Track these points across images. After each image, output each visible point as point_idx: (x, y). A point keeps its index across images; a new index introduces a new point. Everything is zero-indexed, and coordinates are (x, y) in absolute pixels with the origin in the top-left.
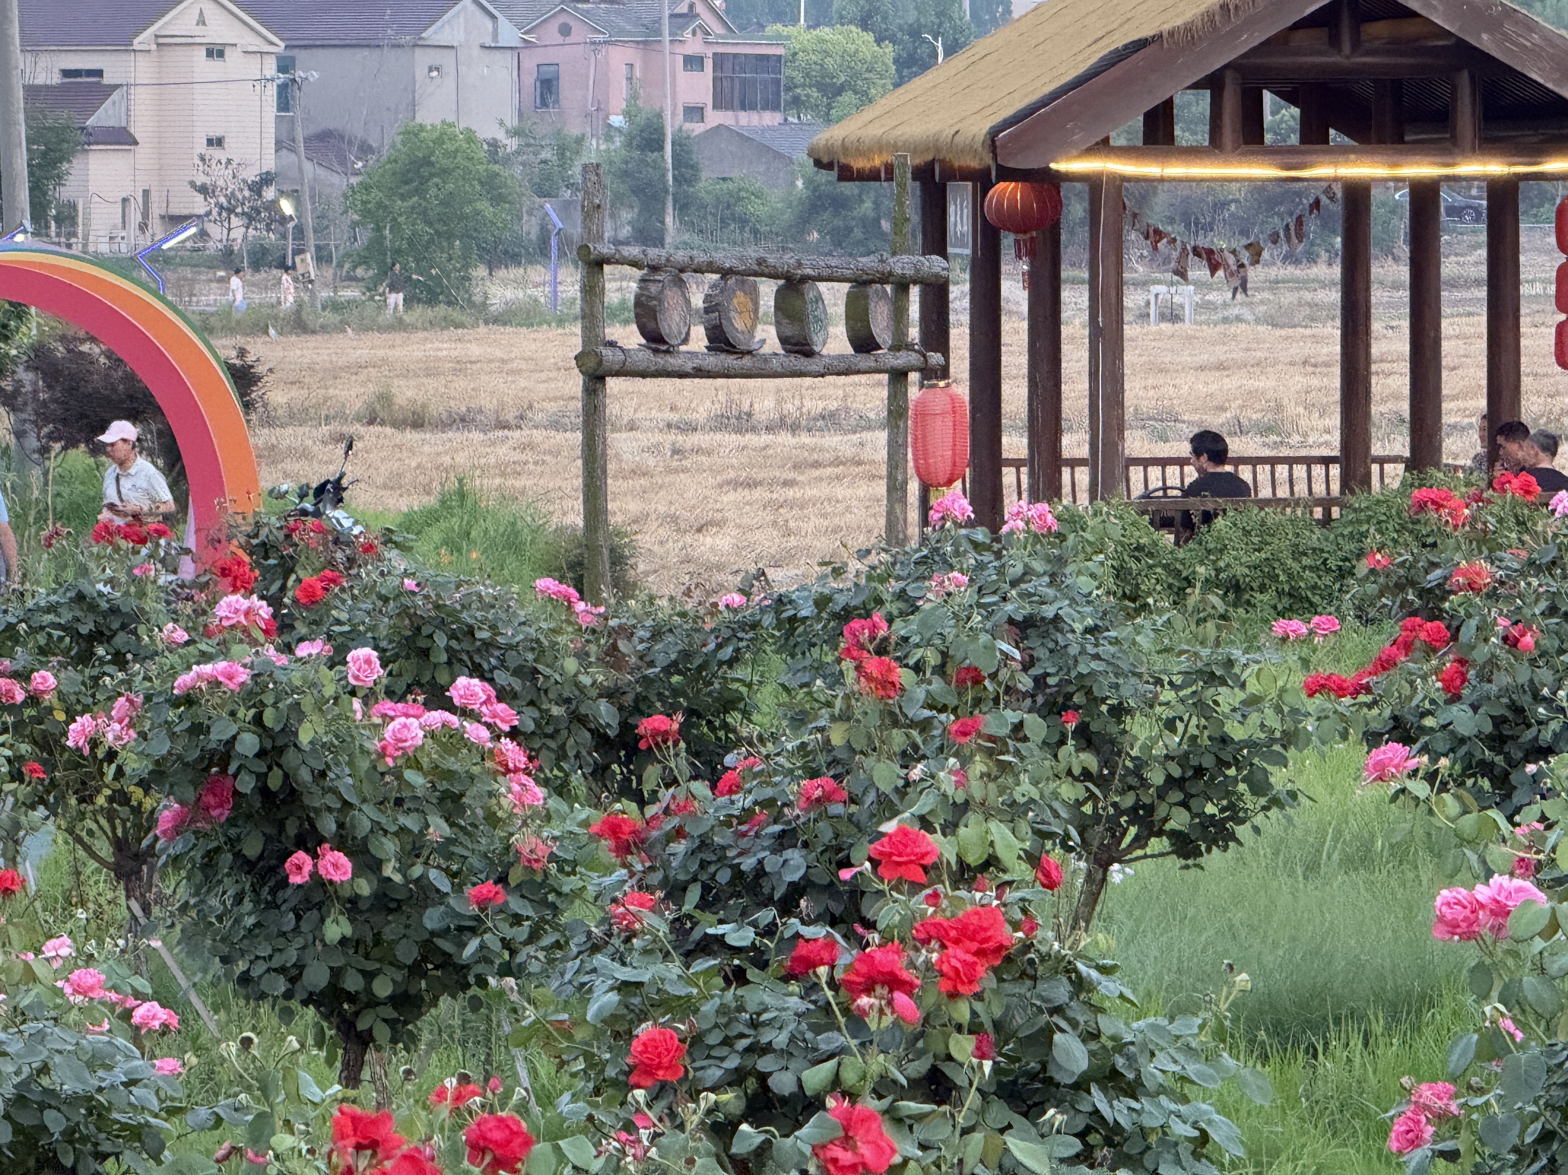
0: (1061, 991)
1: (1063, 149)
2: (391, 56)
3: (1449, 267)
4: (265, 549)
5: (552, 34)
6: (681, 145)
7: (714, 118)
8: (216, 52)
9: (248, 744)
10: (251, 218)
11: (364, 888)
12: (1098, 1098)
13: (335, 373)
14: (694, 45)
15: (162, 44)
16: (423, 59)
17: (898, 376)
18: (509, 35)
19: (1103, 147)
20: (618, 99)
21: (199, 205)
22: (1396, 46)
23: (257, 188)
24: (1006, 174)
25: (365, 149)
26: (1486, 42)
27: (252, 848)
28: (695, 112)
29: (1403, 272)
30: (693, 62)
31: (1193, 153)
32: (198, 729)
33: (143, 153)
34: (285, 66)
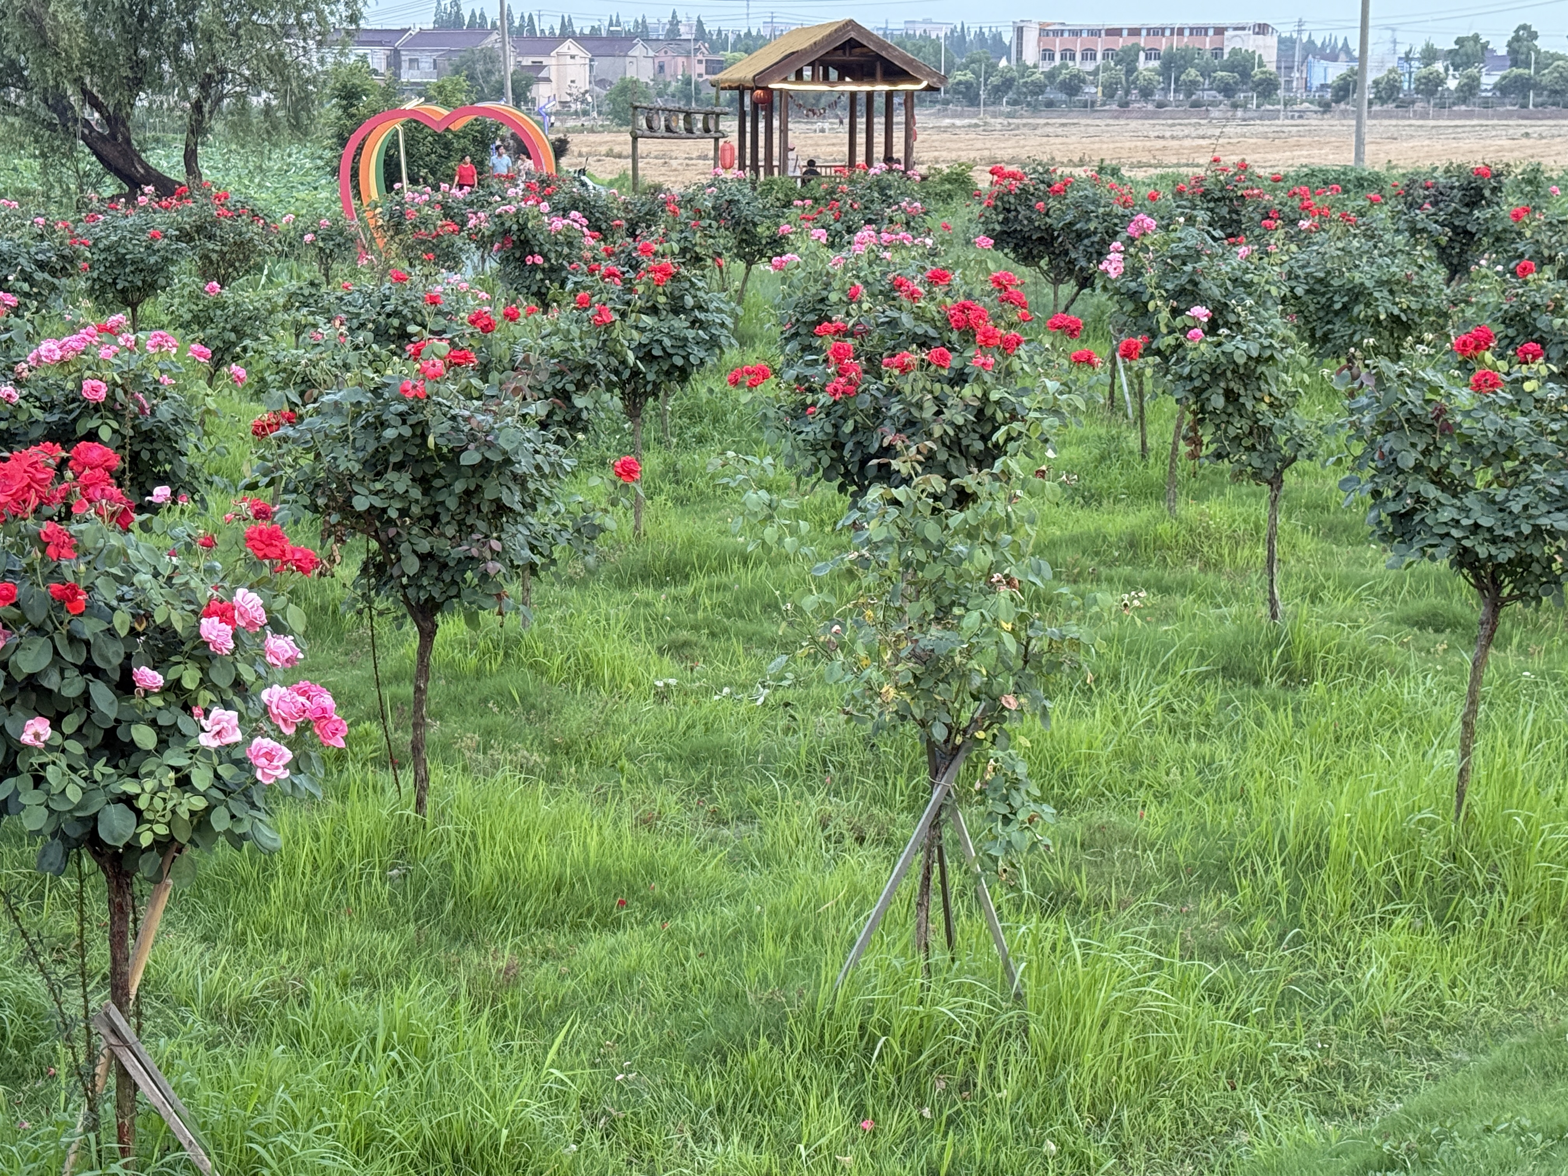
0: (687, 285)
1: (772, 82)
2: (617, 59)
3: (895, 120)
4: (543, 181)
5: (662, 53)
6: (696, 83)
7: (705, 77)
8: (573, 57)
9: (515, 227)
10: (582, 102)
11: (546, 265)
12: (697, 313)
13: (600, 144)
14: (700, 57)
15: (558, 54)
16: (628, 59)
17: (717, 140)
18: (651, 53)
19: (785, 80)
20: (680, 71)
21: (568, 99)
22: (862, 55)
23: (584, 94)
24: (758, 88)
25: (611, 83)
26: (884, 54)
27: (518, 255)
28: (700, 75)
29: (883, 120)
30: (700, 62)
31: (807, 83)
32: (503, 224)
33: (554, 84)
34: (591, 60)
